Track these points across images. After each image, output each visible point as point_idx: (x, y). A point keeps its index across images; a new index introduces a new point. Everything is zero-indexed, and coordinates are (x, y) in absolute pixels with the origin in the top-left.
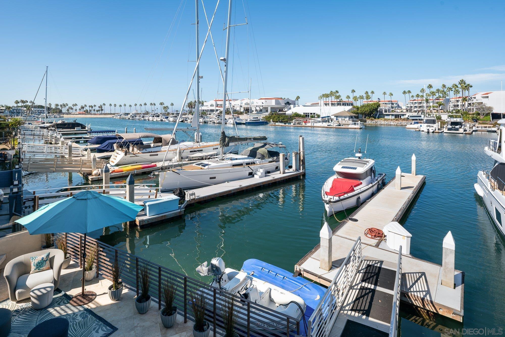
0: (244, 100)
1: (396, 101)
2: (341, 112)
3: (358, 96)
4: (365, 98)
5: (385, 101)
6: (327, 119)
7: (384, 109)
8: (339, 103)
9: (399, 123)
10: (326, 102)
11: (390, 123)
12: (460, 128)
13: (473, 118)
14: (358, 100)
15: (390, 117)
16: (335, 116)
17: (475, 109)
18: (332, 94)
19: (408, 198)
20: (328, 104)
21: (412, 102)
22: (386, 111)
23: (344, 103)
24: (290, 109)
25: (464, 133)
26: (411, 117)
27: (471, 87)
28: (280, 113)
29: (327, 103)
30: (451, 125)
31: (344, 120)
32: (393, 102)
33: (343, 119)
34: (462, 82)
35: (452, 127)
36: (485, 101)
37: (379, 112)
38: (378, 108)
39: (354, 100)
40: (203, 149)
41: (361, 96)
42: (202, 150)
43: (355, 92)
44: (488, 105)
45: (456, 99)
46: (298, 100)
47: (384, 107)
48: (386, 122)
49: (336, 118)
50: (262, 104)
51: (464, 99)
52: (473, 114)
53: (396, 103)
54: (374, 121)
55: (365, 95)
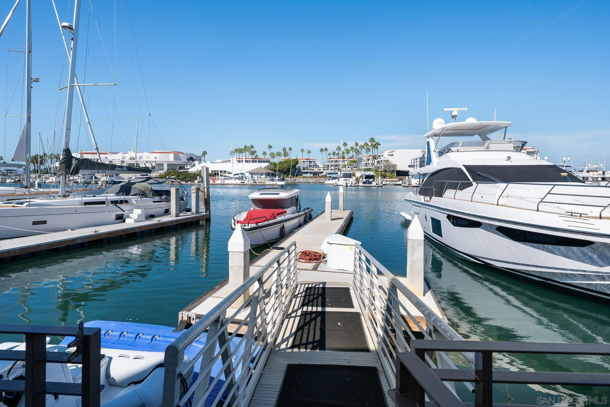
0: (128, 153)
1: (314, 160)
2: (256, 169)
3: (275, 153)
4: (282, 154)
5: (303, 159)
6: (241, 177)
7: (302, 167)
8: (254, 160)
9: (317, 180)
10: (239, 159)
11: (308, 181)
12: (374, 181)
13: (381, 174)
14: (275, 157)
15: (309, 175)
16: (250, 174)
17: (383, 166)
18: (246, 149)
20: (242, 161)
21: (329, 160)
22: (304, 169)
23: (259, 160)
24: (194, 166)
25: (377, 186)
26: (328, 174)
27: (380, 145)
28: (180, 171)
29: (241, 160)
30: (365, 179)
31: (260, 178)
32: (310, 161)
33: (259, 176)
34: (372, 140)
35: (367, 180)
36: (390, 159)
37: (298, 170)
38: (296, 165)
39: (271, 157)
41: (279, 152)
43: (272, 147)
44: (393, 163)
45: (367, 158)
46: (204, 156)
47: (302, 165)
48: (305, 180)
49: (251, 175)
50: (154, 160)
51: (374, 158)
52: (382, 171)
53: (314, 162)
54: (293, 179)
55: (282, 152)
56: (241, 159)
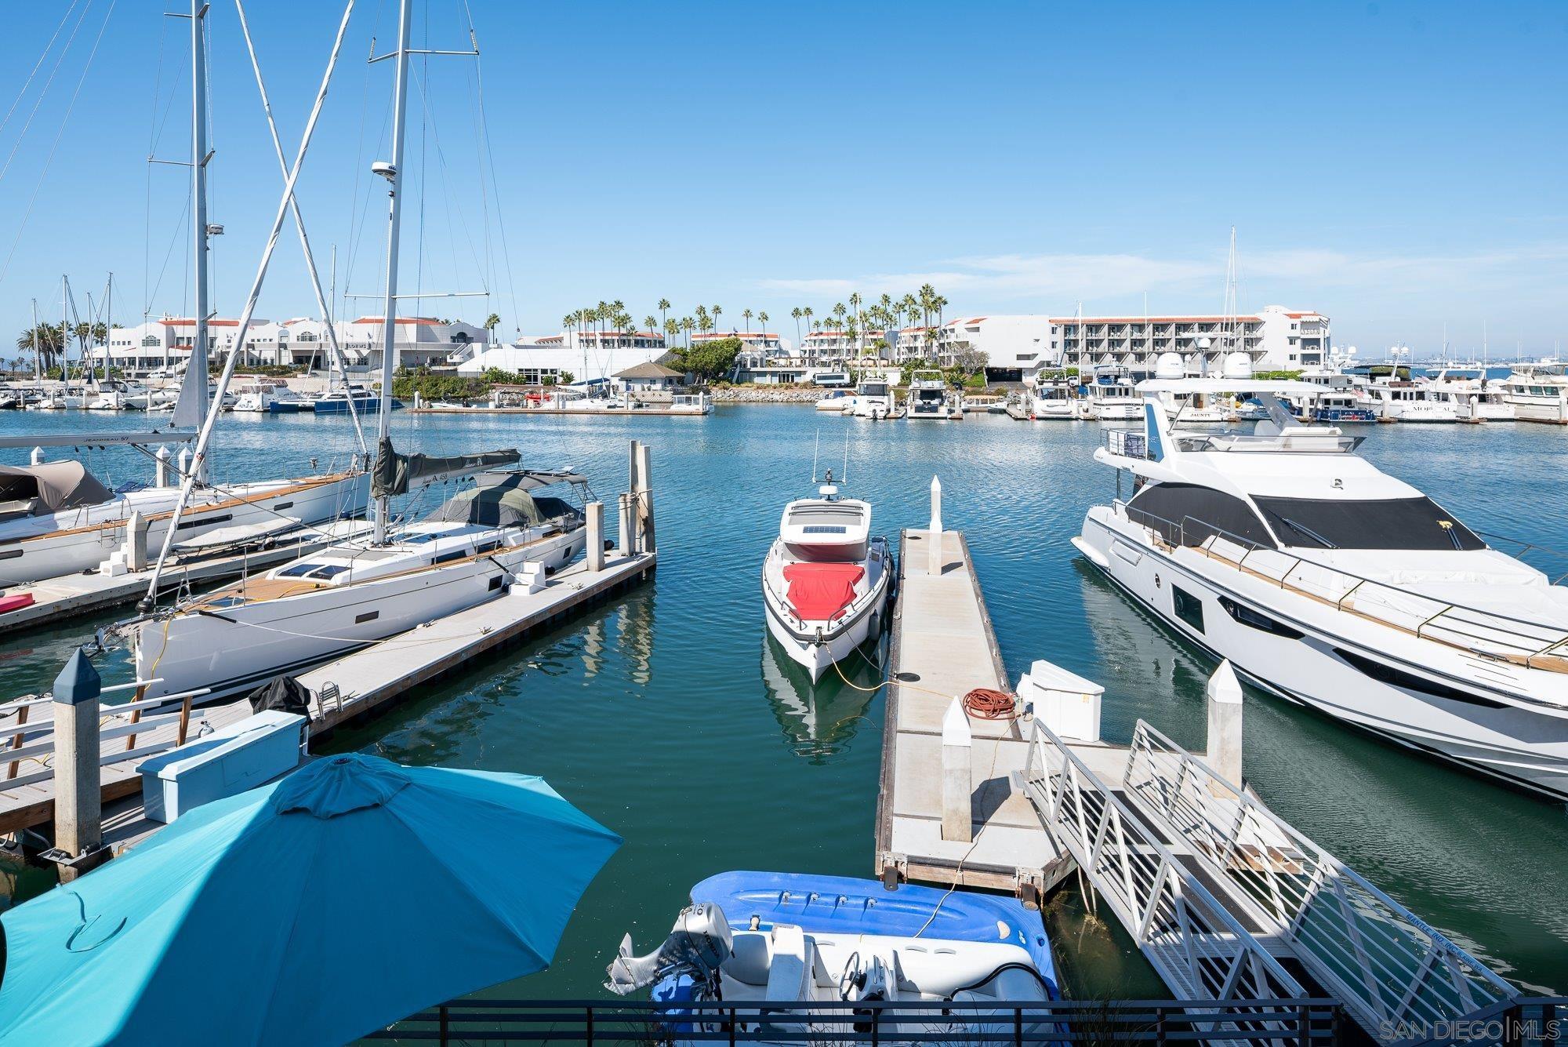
0: (295, 322)
1: (776, 336)
2: (639, 367)
3: (678, 320)
4: (697, 324)
5: (749, 336)
6: (599, 389)
7: (749, 358)
8: (625, 338)
9: (794, 395)
10: (587, 335)
11: (770, 396)
12: (941, 404)
13: (951, 379)
14: (678, 332)
15: (767, 380)
16: (622, 379)
17: (953, 358)
18: (604, 308)
19: (977, 596)
20: (594, 341)
21: (816, 338)
22: (754, 364)
23: (638, 338)
24: (471, 355)
25: (949, 416)
26: (820, 378)
27: (945, 303)
28: (434, 368)
29: (591, 338)
30: (921, 399)
31: (649, 390)
32: (768, 339)
33: (646, 386)
34: (927, 291)
35: (924, 403)
36: (972, 338)
37: (741, 367)
38: (735, 355)
39: (667, 331)
40: (234, 511)
41: (688, 319)
42: (227, 518)
43: (669, 306)
44: (979, 349)
45: (912, 334)
46: (493, 328)
47: (749, 353)
48: (762, 394)
49: (624, 383)
50: (367, 340)
51: (932, 335)
52: (951, 370)
53: (777, 342)
54: (731, 393)
55: (697, 318)
56: (592, 335)
